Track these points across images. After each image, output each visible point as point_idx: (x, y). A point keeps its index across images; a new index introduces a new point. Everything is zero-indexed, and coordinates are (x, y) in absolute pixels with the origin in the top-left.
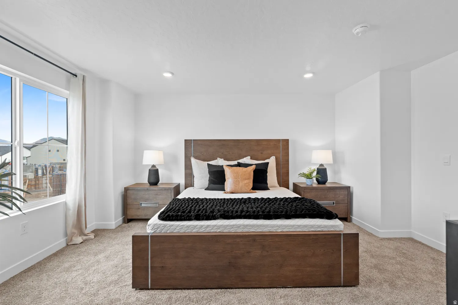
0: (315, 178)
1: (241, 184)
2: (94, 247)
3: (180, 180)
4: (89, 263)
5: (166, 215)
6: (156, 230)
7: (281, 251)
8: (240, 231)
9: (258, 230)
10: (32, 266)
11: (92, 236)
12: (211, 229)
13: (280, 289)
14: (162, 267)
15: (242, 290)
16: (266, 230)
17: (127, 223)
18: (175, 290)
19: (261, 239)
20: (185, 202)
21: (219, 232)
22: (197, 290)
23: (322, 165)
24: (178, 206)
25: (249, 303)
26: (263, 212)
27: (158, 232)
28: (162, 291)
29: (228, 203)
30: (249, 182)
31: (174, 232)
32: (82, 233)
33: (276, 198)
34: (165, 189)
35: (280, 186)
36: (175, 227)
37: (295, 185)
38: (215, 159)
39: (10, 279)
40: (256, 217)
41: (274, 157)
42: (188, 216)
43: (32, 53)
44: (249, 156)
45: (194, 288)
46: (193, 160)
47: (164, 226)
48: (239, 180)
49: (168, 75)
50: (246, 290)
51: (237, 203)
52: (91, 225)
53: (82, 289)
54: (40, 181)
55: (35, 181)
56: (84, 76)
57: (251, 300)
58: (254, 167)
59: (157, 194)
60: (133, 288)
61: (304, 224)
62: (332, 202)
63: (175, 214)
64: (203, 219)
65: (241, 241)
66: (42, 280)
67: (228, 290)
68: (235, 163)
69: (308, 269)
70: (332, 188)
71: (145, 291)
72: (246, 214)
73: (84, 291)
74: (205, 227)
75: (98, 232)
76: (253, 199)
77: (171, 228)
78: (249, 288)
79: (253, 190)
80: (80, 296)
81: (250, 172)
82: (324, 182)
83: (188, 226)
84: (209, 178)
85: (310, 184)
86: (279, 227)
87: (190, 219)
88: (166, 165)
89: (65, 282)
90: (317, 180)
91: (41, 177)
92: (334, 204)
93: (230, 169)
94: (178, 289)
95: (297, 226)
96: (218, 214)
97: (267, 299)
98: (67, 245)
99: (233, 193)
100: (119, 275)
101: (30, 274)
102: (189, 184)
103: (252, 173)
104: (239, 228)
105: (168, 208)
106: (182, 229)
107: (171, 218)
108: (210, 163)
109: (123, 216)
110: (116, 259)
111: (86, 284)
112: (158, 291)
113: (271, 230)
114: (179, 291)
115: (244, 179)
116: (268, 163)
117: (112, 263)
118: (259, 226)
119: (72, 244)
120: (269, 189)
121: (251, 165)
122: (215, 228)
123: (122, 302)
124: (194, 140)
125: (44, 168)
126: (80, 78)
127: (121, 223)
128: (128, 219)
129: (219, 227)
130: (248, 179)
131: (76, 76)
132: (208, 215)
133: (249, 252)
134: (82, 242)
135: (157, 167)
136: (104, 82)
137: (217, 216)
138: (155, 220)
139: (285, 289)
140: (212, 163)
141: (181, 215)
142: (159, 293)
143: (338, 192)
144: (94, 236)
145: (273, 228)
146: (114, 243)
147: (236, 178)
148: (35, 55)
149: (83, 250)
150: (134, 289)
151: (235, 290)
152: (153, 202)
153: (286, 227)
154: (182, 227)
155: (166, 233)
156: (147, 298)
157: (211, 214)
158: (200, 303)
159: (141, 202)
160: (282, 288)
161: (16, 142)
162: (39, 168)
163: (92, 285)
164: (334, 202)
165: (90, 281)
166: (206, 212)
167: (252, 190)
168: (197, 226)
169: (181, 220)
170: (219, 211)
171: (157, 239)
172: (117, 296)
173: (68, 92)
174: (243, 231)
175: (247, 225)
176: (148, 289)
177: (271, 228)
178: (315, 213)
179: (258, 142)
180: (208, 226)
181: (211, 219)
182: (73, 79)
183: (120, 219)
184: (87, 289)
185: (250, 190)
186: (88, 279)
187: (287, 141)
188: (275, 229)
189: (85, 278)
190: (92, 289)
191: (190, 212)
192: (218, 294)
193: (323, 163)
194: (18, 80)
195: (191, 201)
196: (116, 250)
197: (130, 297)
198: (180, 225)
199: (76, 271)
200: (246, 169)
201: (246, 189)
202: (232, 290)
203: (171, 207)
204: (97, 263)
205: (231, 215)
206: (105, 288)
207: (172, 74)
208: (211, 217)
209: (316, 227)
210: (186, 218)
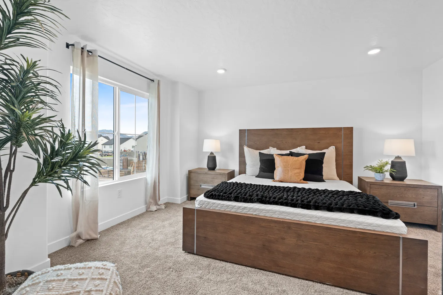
0: (389, 173)
1: (290, 173)
2: (163, 215)
3: (235, 166)
4: (157, 226)
5: (210, 194)
6: (202, 205)
7: (318, 244)
8: (275, 217)
9: (294, 218)
10: (124, 222)
11: (163, 207)
12: (247, 211)
13: (317, 283)
14: (205, 237)
15: (275, 274)
16: (303, 220)
17: (190, 200)
18: (215, 260)
19: (296, 228)
20: (230, 185)
21: (255, 215)
22: (233, 264)
23: (398, 157)
24: (223, 188)
25: (279, 287)
26: (302, 201)
27: (204, 208)
28: (204, 258)
29: (270, 190)
30: (300, 172)
31: (216, 209)
32: (156, 204)
33: (326, 189)
34: (220, 174)
35: (340, 179)
36: (217, 205)
37: (360, 179)
38: (267, 148)
39: (111, 227)
40: (294, 205)
41: (334, 147)
42: (228, 197)
43: (125, 68)
44: (304, 145)
45: (231, 261)
46: (246, 149)
47: (208, 203)
48: (288, 169)
49: (221, 72)
50: (280, 275)
51: (280, 191)
52: (163, 199)
53: (150, 243)
54: (141, 164)
55: (138, 164)
56: (159, 80)
57: (282, 286)
58: (306, 157)
59: (214, 178)
60: (183, 250)
61: (350, 219)
62: (413, 203)
63: (217, 194)
64: (241, 201)
65: (276, 226)
66: (127, 232)
67: (262, 271)
68: (288, 152)
69: (353, 270)
70: (412, 186)
71: (192, 255)
72: (283, 201)
73: (150, 245)
74: (242, 209)
75: (168, 205)
76: (299, 188)
77: (213, 206)
78: (283, 275)
79: (304, 180)
80: (147, 248)
81: (301, 161)
82: (402, 179)
83: (227, 205)
84: (260, 166)
85: (379, 180)
86: (319, 219)
87: (229, 199)
88: (223, 153)
89: (141, 236)
90: (391, 175)
91: (141, 161)
92: (414, 206)
93: (280, 158)
94: (217, 259)
95: (340, 221)
96: (256, 198)
97: (299, 289)
98: (147, 211)
99: (282, 182)
100: (175, 239)
101: (121, 226)
102: (242, 171)
103: (304, 163)
104: (275, 214)
105: (214, 189)
106: (222, 208)
107: (214, 197)
108: (262, 151)
109: (187, 194)
110: (176, 227)
111: (153, 240)
112: (202, 257)
113: (309, 221)
114: (218, 261)
115: (294, 169)
116: (325, 153)
117: (173, 229)
118: (296, 215)
119: (149, 210)
120: (325, 181)
121: (304, 154)
122: (251, 210)
123: (174, 259)
124: (247, 130)
125: (144, 154)
126: (156, 82)
127: (185, 199)
128: (191, 198)
129: (255, 210)
130: (298, 169)
131: (153, 81)
132: (246, 198)
133: (283, 239)
134: (156, 210)
135: (215, 154)
136: (174, 84)
137: (254, 199)
138: (201, 198)
139: (323, 285)
140: (265, 152)
141: (223, 195)
142: (202, 259)
143: (421, 191)
144: (165, 207)
145: (311, 219)
146: (177, 214)
147: (286, 167)
148: (127, 69)
149: (156, 216)
150: (184, 252)
151: (269, 272)
152: (210, 185)
153: (327, 219)
154: (222, 205)
155: (210, 209)
156: (192, 260)
157: (249, 197)
158: (233, 275)
159: (201, 184)
160: (320, 283)
161: (116, 132)
162: (141, 154)
163: (157, 242)
164: (414, 204)
165: (156, 239)
166: (245, 195)
167: (302, 181)
168: (235, 206)
169: (222, 199)
170: (257, 195)
171: (201, 213)
172: (171, 254)
173: (148, 94)
174: (278, 217)
175: (283, 212)
176: (194, 254)
177: (309, 219)
178: (366, 209)
179: (315, 131)
180: (245, 208)
181: (248, 202)
182: (152, 84)
183: (185, 196)
184: (153, 244)
185: (301, 180)
186: (155, 237)
187: (351, 129)
188: (313, 220)
189: (153, 236)
190: (156, 245)
191: (230, 194)
192: (251, 272)
193: (400, 155)
194: (117, 88)
195: (237, 185)
196: (178, 220)
197: (180, 257)
198: (221, 204)
199: (149, 230)
200: (297, 158)
201: (296, 179)
202: (266, 272)
203: (217, 188)
204: (163, 227)
205: (268, 201)
206: (164, 246)
207: (225, 70)
208: (248, 200)
209: (366, 225)
210: (227, 199)
